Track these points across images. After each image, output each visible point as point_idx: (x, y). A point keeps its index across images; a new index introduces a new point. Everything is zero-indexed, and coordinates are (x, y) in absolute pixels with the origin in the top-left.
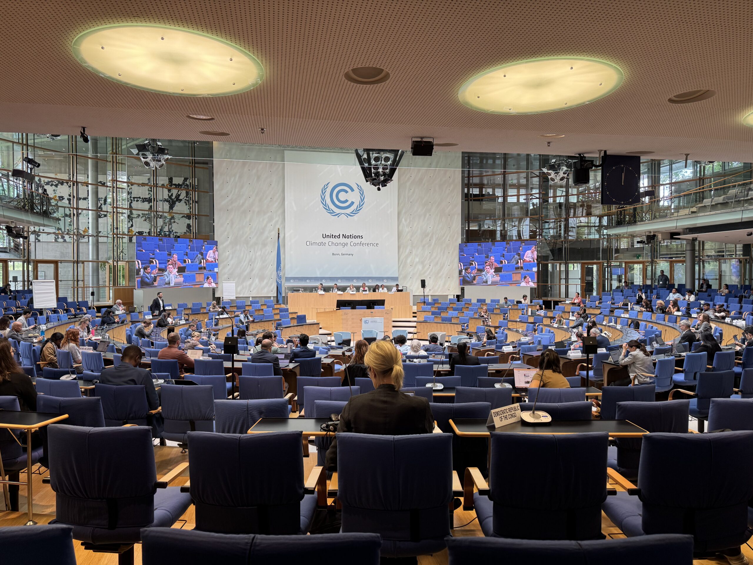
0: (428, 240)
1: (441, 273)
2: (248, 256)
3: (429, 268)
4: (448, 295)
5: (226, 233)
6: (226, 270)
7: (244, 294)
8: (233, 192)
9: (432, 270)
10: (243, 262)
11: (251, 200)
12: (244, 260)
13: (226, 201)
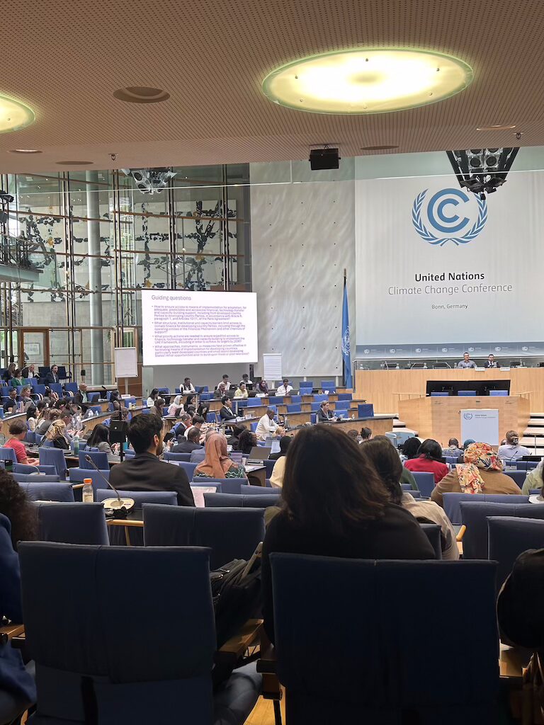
2: (300, 315)
5: (268, 281)
6: (269, 337)
7: (295, 373)
8: (278, 218)
10: (293, 325)
11: (305, 228)
12: (294, 321)
13: (269, 230)
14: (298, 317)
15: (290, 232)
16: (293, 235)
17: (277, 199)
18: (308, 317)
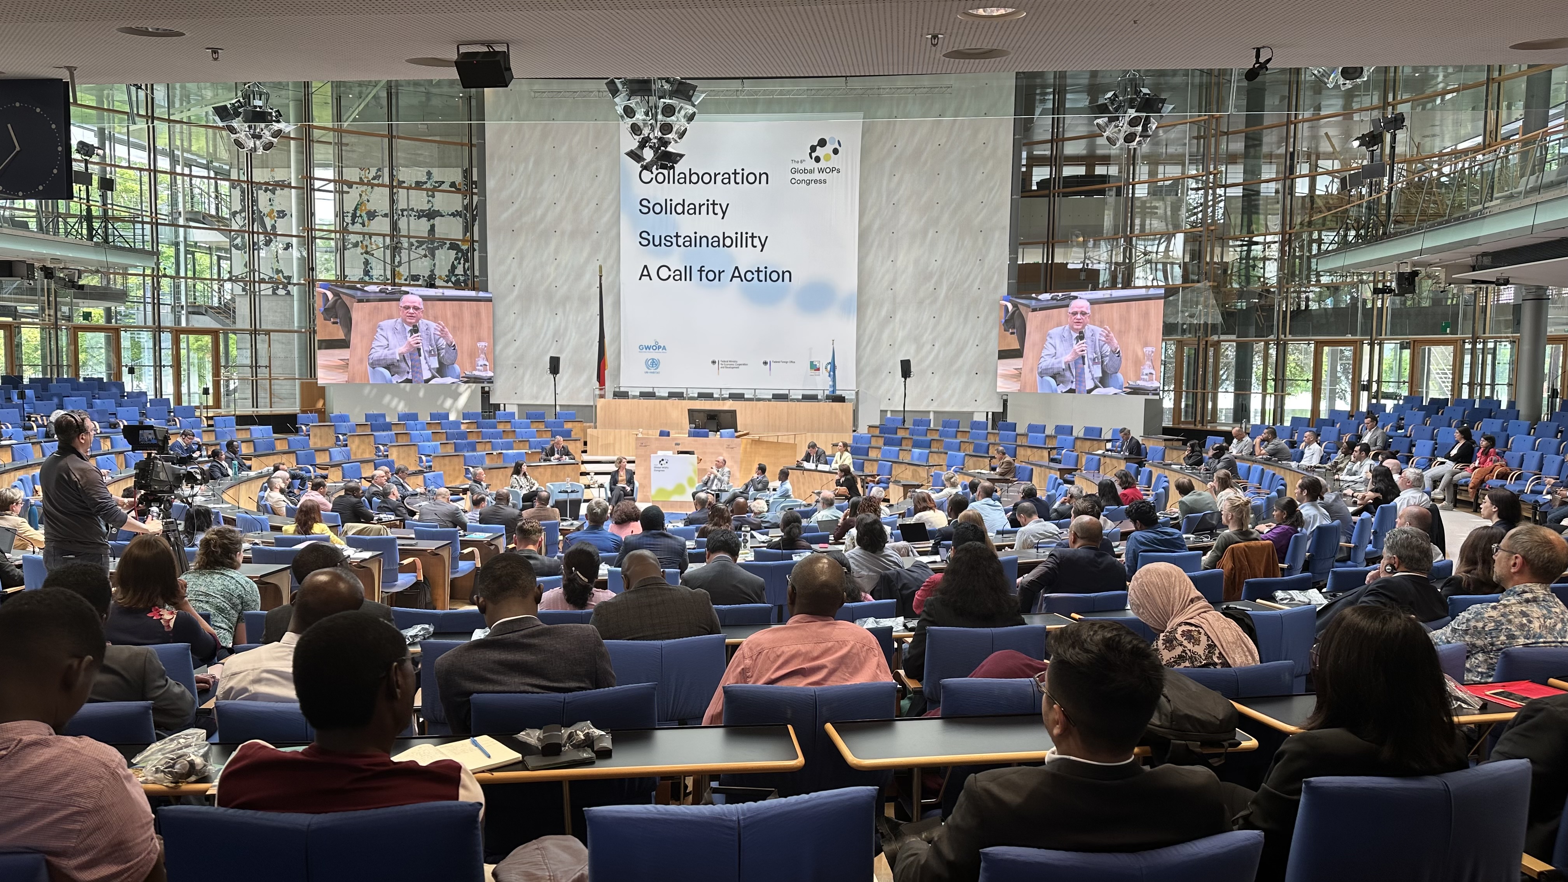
0: (932, 288)
1: (959, 363)
2: (552, 324)
3: (930, 352)
4: (972, 413)
5: (510, 277)
6: (511, 351)
7: (544, 399)
8: (522, 195)
9: (937, 355)
10: (542, 336)
11: (558, 208)
12: (544, 331)
13: (510, 211)
14: (549, 326)
15: (539, 212)
16: (544, 215)
17: (521, 169)
18: (563, 325)
